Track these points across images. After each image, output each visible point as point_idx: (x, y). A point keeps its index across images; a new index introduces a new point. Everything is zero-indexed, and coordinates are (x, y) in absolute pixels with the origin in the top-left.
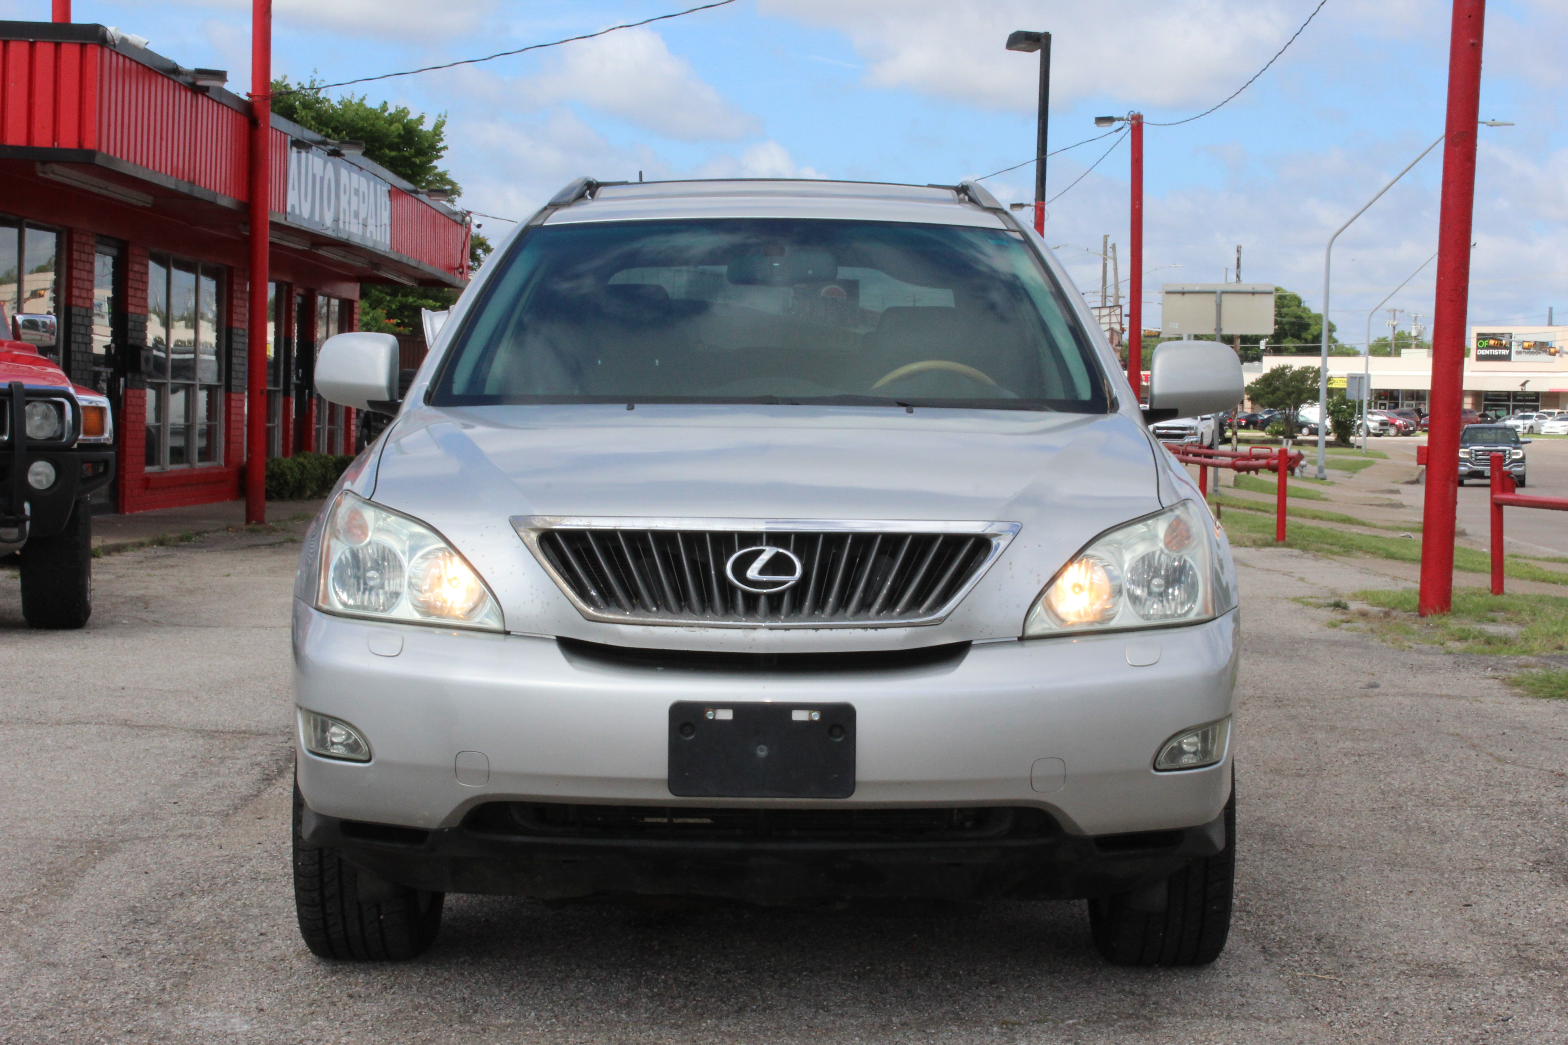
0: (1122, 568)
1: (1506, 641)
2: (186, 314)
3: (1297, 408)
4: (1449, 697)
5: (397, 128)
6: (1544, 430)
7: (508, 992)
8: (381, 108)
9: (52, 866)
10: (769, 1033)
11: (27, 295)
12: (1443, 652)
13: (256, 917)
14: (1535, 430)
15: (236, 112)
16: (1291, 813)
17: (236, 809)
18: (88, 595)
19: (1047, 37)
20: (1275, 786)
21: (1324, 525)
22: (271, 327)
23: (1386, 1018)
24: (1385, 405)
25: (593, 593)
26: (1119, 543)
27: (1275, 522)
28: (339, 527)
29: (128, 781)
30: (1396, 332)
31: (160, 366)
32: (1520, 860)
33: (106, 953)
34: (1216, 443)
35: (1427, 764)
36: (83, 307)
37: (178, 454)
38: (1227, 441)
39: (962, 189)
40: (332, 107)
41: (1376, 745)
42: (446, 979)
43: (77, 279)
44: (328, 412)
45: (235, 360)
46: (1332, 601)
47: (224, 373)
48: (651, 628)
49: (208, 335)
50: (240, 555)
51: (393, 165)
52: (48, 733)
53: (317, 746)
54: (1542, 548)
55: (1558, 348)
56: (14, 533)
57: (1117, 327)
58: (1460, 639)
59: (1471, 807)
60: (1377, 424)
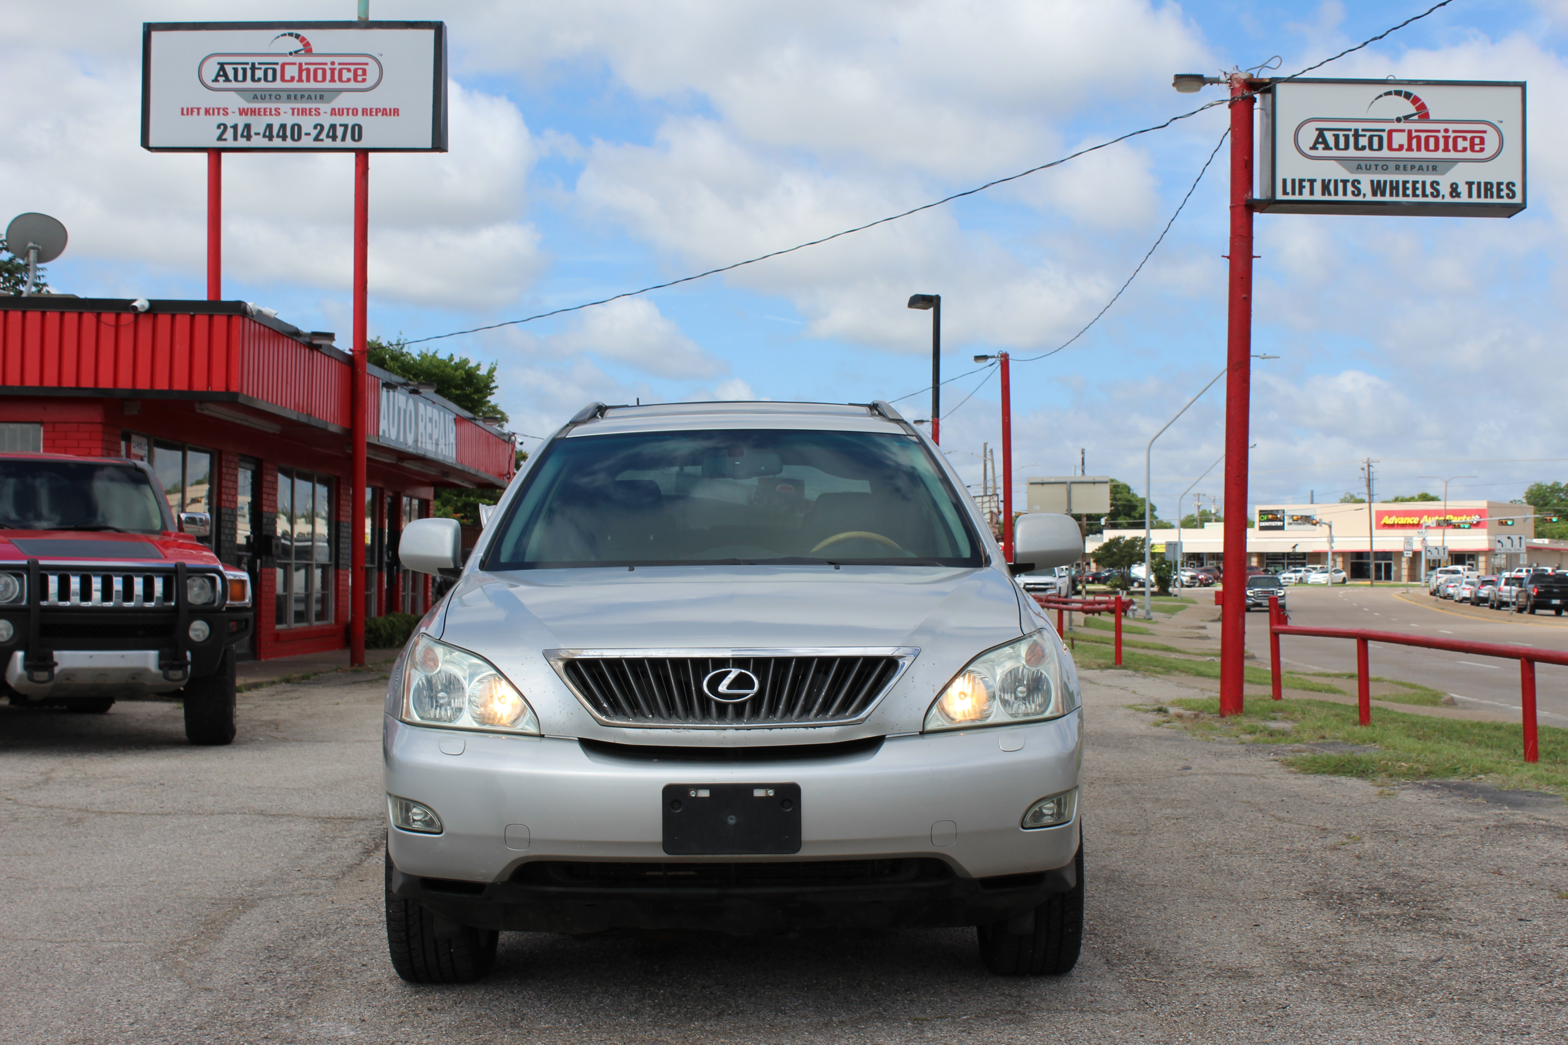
0: (995, 680)
1: (1284, 734)
2: (305, 513)
3: (1129, 567)
4: (1242, 775)
5: (460, 373)
6: (1310, 581)
7: (547, 1004)
8: (449, 359)
9: (208, 918)
10: (741, 1031)
11: (188, 501)
12: (1238, 742)
13: (359, 953)
14: (1304, 580)
15: (342, 362)
16: (1127, 862)
17: (344, 874)
18: (234, 720)
19: (938, 298)
20: (1115, 842)
21: (1151, 653)
22: (368, 522)
23: (1197, 1009)
24: (1194, 564)
25: (605, 705)
26: (993, 661)
27: (1114, 651)
28: (417, 660)
29: (263, 855)
30: (1200, 510)
31: (286, 550)
32: (1295, 892)
33: (248, 980)
34: (1070, 594)
35: (1227, 824)
36: (230, 508)
37: (300, 616)
38: (1079, 593)
39: (874, 407)
40: (413, 359)
41: (1189, 811)
42: (500, 996)
43: (225, 487)
44: (411, 583)
45: (341, 545)
46: (1156, 707)
47: (333, 555)
48: (648, 730)
49: (322, 528)
50: (346, 689)
51: (458, 400)
52: (205, 821)
53: (402, 823)
54: (1310, 666)
55: (1318, 520)
56: (179, 674)
57: (995, 510)
58: (1250, 733)
59: (1258, 854)
60: (1188, 579)
